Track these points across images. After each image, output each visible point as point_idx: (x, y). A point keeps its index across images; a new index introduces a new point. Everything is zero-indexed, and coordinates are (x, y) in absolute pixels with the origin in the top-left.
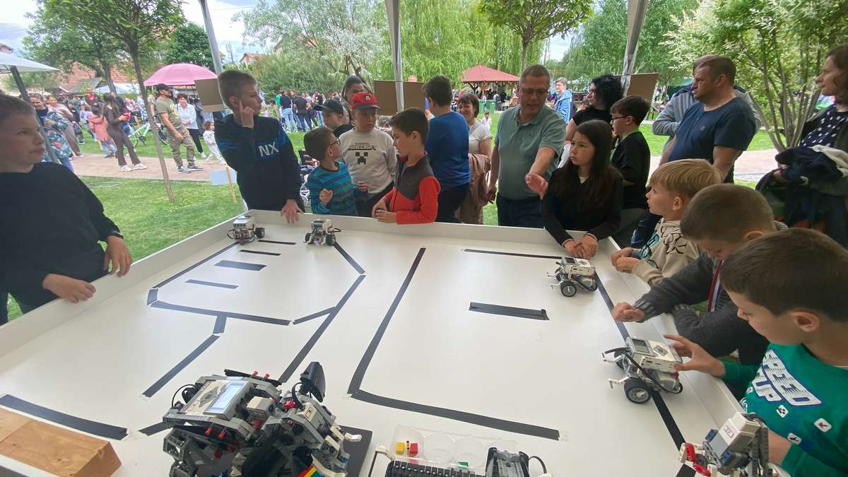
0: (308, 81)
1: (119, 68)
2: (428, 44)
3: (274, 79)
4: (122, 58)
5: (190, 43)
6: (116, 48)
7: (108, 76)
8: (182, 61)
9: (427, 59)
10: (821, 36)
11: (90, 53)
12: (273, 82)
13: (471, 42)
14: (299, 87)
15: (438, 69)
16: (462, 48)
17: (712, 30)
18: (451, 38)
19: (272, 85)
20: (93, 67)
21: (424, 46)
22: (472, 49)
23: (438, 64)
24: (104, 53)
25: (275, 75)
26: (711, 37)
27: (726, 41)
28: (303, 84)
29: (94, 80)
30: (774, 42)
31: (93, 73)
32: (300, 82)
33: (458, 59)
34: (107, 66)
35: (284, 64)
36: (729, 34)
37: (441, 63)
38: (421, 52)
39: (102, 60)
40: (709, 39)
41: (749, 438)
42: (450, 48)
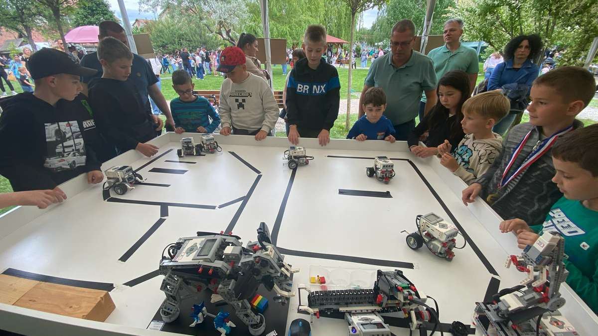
0: (188, 41)
1: (38, 30)
2: (278, 14)
3: (161, 39)
4: (40, 22)
5: (93, 11)
6: (35, 15)
7: (29, 37)
8: (88, 24)
9: (278, 25)
10: (550, 10)
11: (14, 18)
12: (161, 41)
13: (309, 13)
14: (181, 45)
15: (286, 33)
16: (303, 17)
17: (479, 6)
18: (295, 10)
19: (160, 43)
20: (17, 30)
21: (276, 15)
22: (310, 18)
23: (286, 29)
24: (25, 19)
25: (162, 36)
26: (478, 11)
27: (488, 13)
28: (184, 42)
29: (17, 41)
30: (519, 14)
31: (17, 34)
32: (182, 41)
33: (300, 26)
34: (28, 29)
35: (169, 27)
36: (490, 10)
37: (288, 28)
38: (273, 20)
39: (25, 24)
40: (477, 12)
41: (553, 246)
42: (294, 17)
